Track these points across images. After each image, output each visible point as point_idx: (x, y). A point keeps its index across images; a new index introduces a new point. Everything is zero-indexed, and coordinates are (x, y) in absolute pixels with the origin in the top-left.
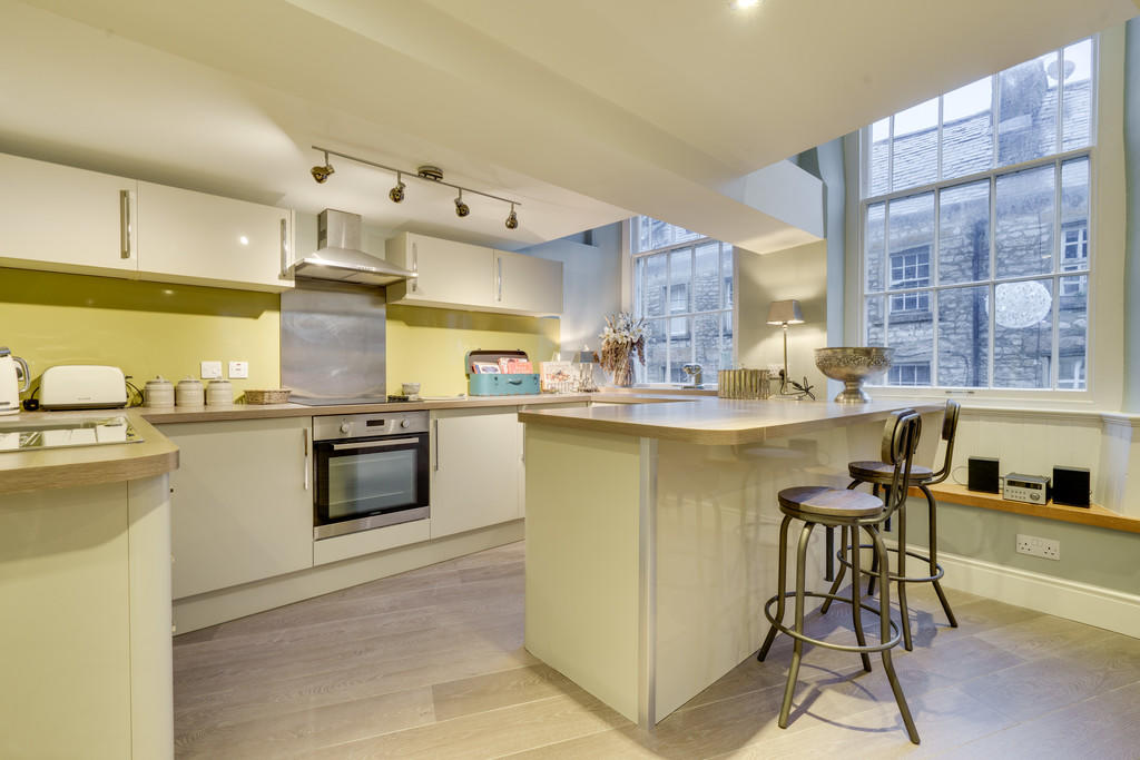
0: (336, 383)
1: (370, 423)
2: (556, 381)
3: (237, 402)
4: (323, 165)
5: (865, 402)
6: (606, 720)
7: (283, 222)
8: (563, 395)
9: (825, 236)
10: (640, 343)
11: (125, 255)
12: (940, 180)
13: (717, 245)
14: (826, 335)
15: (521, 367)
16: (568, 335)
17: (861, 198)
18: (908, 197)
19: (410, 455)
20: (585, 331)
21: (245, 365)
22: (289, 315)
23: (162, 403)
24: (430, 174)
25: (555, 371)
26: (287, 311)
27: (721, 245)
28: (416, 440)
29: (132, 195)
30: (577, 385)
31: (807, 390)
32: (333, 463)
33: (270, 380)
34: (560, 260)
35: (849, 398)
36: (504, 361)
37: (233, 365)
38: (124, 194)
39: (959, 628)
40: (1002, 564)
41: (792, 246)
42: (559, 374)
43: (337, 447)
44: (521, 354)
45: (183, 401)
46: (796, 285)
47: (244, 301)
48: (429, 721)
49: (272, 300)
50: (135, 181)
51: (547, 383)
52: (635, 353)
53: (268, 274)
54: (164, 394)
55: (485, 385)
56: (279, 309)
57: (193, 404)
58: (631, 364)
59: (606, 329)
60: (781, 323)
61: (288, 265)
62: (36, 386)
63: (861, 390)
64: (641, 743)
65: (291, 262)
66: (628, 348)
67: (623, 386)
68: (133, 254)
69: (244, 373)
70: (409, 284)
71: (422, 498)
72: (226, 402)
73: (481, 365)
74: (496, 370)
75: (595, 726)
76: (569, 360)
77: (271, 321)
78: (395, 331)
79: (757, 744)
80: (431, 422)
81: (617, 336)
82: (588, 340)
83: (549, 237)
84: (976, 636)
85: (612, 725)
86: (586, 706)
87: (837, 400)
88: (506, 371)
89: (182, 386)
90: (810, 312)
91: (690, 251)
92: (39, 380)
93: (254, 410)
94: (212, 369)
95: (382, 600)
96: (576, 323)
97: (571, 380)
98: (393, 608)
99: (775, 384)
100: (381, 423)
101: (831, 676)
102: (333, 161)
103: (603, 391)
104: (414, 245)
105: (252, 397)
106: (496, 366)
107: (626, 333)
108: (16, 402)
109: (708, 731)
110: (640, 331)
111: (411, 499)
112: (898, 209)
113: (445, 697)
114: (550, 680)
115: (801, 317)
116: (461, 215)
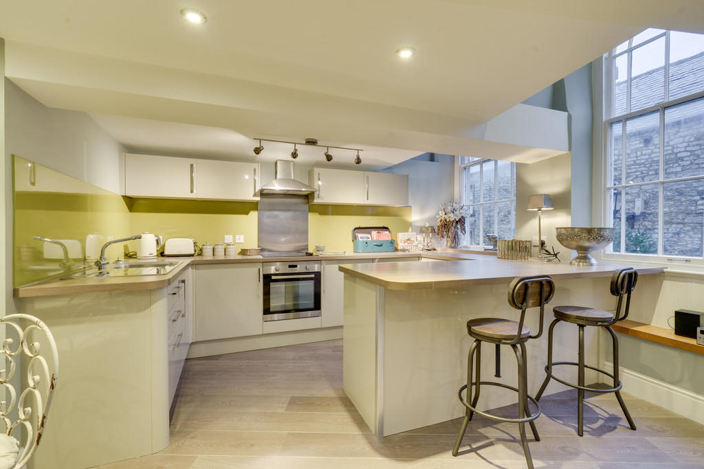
0: (284, 245)
1: (290, 266)
2: (406, 244)
3: (239, 254)
4: (258, 146)
5: (591, 265)
6: (360, 429)
7: (255, 170)
8: (410, 253)
9: (570, 150)
10: (461, 221)
11: (192, 192)
12: (666, 101)
13: (493, 163)
14: (570, 217)
15: (385, 236)
16: (416, 217)
17: (604, 119)
18: (641, 116)
19: (312, 283)
20: (429, 214)
21: (242, 237)
22: (261, 212)
23: (208, 255)
24: (312, 142)
25: (406, 238)
26: (260, 210)
27: (496, 162)
28: (313, 276)
29: (195, 166)
30: (421, 246)
31: (556, 255)
32: (272, 285)
33: (253, 244)
34: (406, 174)
35: (580, 262)
36: (374, 233)
37: (237, 237)
38: (192, 166)
39: (637, 431)
40: (698, 392)
41: (547, 158)
42: (408, 240)
43: (273, 277)
44: (386, 228)
45: (216, 253)
46: (552, 183)
47: (240, 207)
48: (283, 411)
49: (253, 206)
50: (195, 159)
51: (401, 245)
52: (459, 227)
53: (249, 195)
54: (208, 250)
55: (360, 246)
56: (257, 210)
57: (220, 256)
58: (456, 233)
59: (440, 212)
60: (537, 210)
61: (257, 190)
62: (163, 247)
63: (589, 255)
64: (371, 443)
65: (258, 188)
66: (454, 224)
67: (451, 247)
68: (195, 191)
69: (242, 241)
70: (316, 194)
71: (317, 306)
72: (234, 254)
73: (360, 235)
74: (369, 238)
75: (354, 430)
76: (415, 231)
77: (254, 215)
78: (313, 218)
79: (432, 459)
80: (322, 267)
81: (446, 217)
82: (430, 219)
83: (396, 162)
84: (647, 438)
85: (362, 432)
86: (355, 421)
87: (571, 263)
88: (375, 239)
89: (217, 247)
90: (558, 202)
91: (479, 166)
92: (164, 245)
93: (244, 259)
94: (228, 239)
95: (291, 355)
96: (423, 209)
97: (416, 243)
98: (294, 359)
99: (535, 250)
100: (296, 266)
101: (507, 437)
102: (263, 143)
103: (439, 250)
104: (319, 174)
105: (244, 252)
106: (369, 236)
107: (451, 215)
108: (155, 253)
109: (408, 447)
110: (461, 213)
111: (312, 306)
112: (633, 126)
113: (295, 403)
114: (346, 406)
115: (552, 206)
116: (329, 160)
